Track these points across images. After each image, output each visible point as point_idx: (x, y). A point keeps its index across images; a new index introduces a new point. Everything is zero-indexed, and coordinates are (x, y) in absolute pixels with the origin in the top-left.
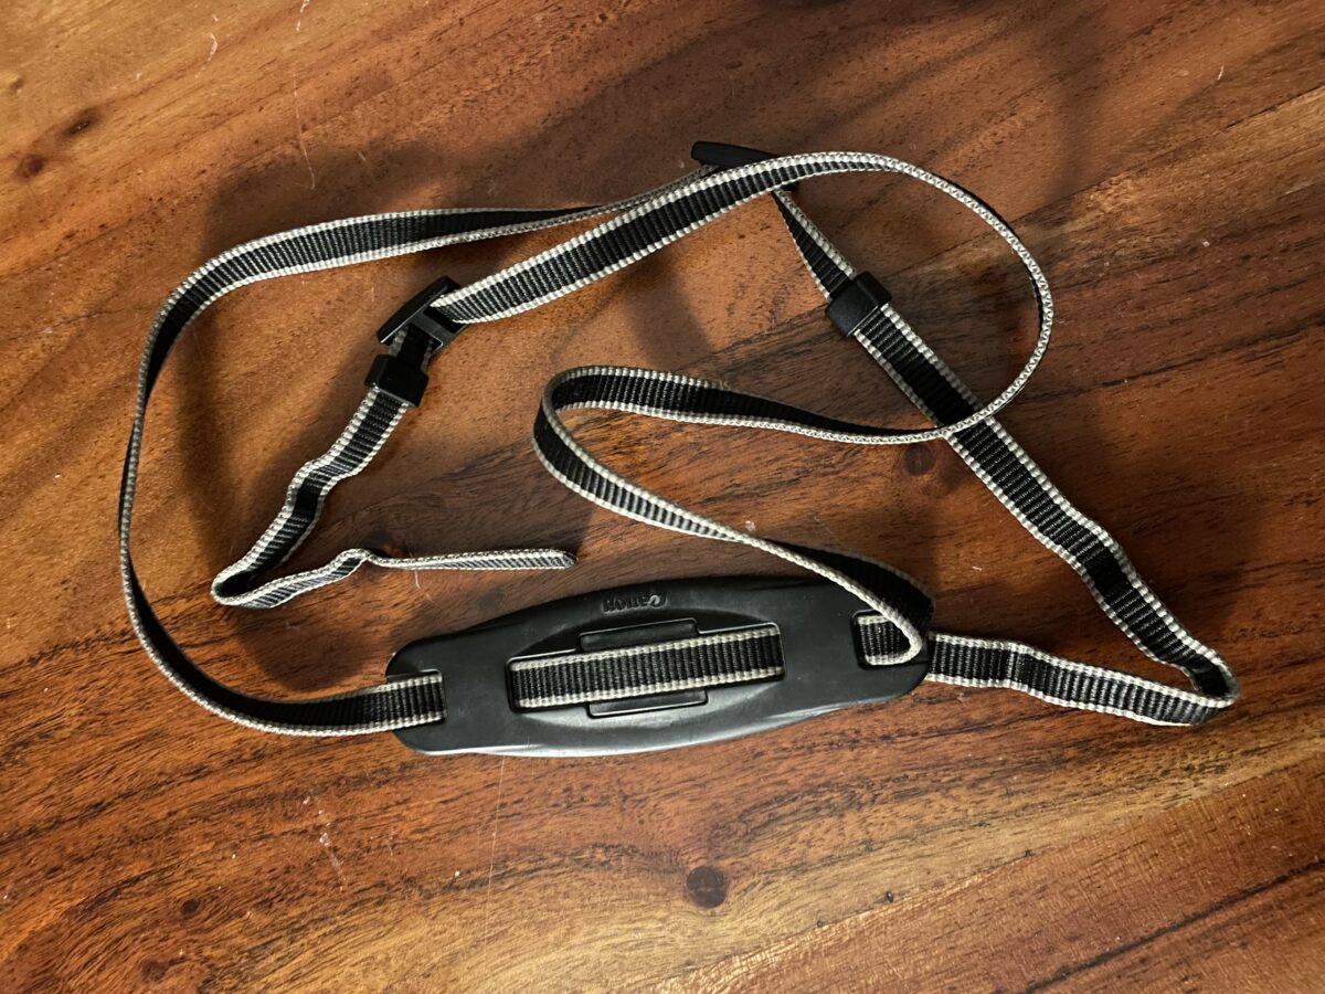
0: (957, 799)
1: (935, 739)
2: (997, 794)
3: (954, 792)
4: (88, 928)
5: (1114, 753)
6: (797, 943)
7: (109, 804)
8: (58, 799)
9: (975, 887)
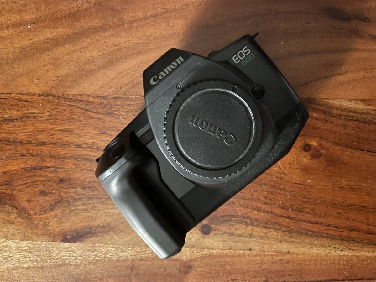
0: (277, 233)
1: (279, 217)
2: (288, 236)
3: (278, 231)
4: (27, 175)
5: (320, 237)
6: (223, 251)
7: (48, 144)
8: (32, 137)
9: (272, 255)
